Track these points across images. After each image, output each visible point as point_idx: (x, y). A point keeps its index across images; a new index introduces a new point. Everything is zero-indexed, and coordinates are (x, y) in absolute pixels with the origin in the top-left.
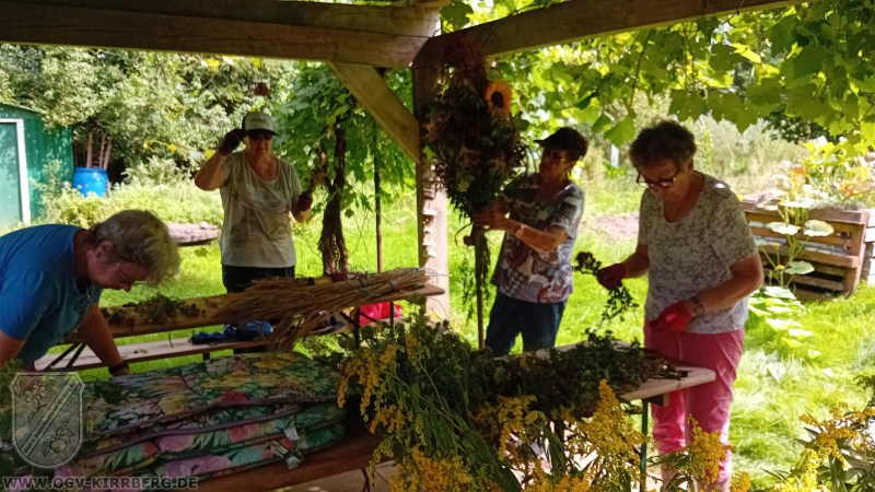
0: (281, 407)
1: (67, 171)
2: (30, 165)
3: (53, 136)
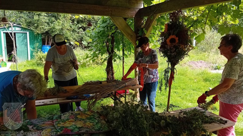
0: (83, 135)
1: (40, 46)
2: (30, 44)
3: (37, 36)
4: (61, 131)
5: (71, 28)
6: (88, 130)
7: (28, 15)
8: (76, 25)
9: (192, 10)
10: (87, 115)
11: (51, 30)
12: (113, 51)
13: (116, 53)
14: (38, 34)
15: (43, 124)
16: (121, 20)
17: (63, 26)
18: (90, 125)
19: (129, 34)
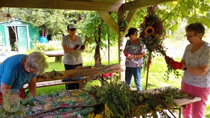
0: (77, 108)
1: (38, 37)
2: (30, 36)
3: (35, 29)
4: (59, 105)
5: (64, 21)
6: (81, 104)
7: (27, 11)
8: (68, 19)
9: (166, 5)
10: (79, 93)
11: (47, 24)
12: (100, 41)
13: (102, 42)
14: (36, 27)
15: (45, 100)
16: (107, 14)
17: (57, 20)
18: (82, 100)
19: (113, 26)
